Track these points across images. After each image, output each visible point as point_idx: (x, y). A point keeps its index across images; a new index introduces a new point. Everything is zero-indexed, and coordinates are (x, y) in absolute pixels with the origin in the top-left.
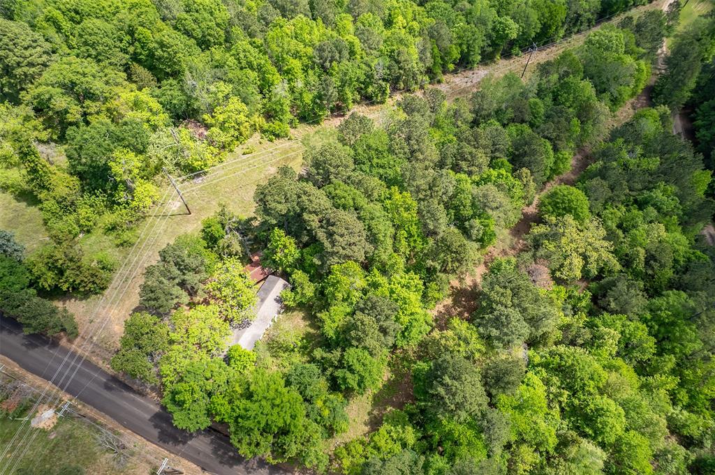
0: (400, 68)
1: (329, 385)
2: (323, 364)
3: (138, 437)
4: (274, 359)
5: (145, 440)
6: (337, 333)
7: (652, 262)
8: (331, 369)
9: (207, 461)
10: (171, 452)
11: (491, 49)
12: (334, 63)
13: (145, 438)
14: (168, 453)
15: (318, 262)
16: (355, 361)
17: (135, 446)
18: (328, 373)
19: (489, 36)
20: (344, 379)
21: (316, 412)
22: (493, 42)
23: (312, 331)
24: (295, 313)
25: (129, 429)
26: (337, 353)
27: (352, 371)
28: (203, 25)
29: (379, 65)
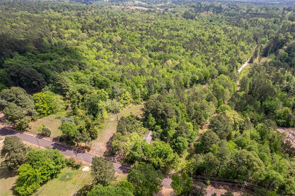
0: (170, 86)
6: (173, 135)
7: (252, 120)
11: (192, 83)
12: (152, 85)
19: (191, 80)
22: (192, 81)
27: (180, 142)
28: (115, 77)
29: (164, 85)
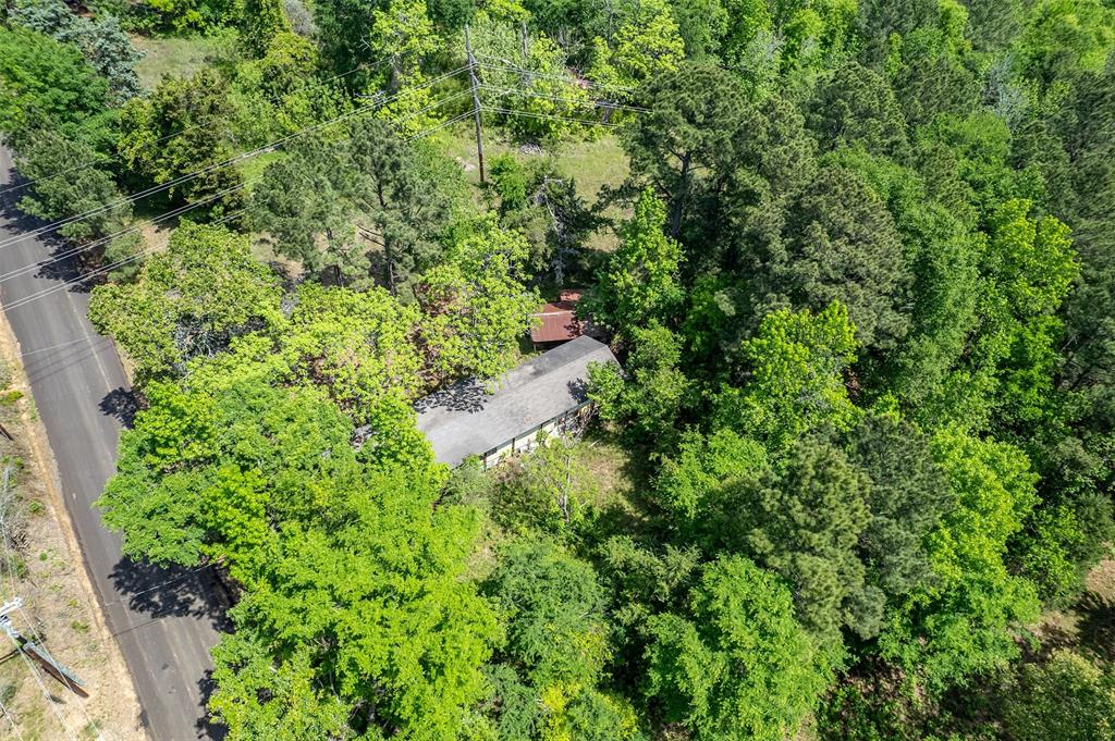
1: (610, 657)
2: (621, 585)
3: (74, 544)
4: (496, 531)
5: (79, 558)
8: (638, 608)
9: (170, 701)
10: (108, 623)
13: (84, 554)
14: (101, 619)
15: (728, 308)
16: (735, 604)
17: (43, 558)
18: (625, 615)
20: (671, 652)
21: (527, 717)
23: (628, 508)
24: (603, 450)
25: (71, 515)
26: (683, 561)
